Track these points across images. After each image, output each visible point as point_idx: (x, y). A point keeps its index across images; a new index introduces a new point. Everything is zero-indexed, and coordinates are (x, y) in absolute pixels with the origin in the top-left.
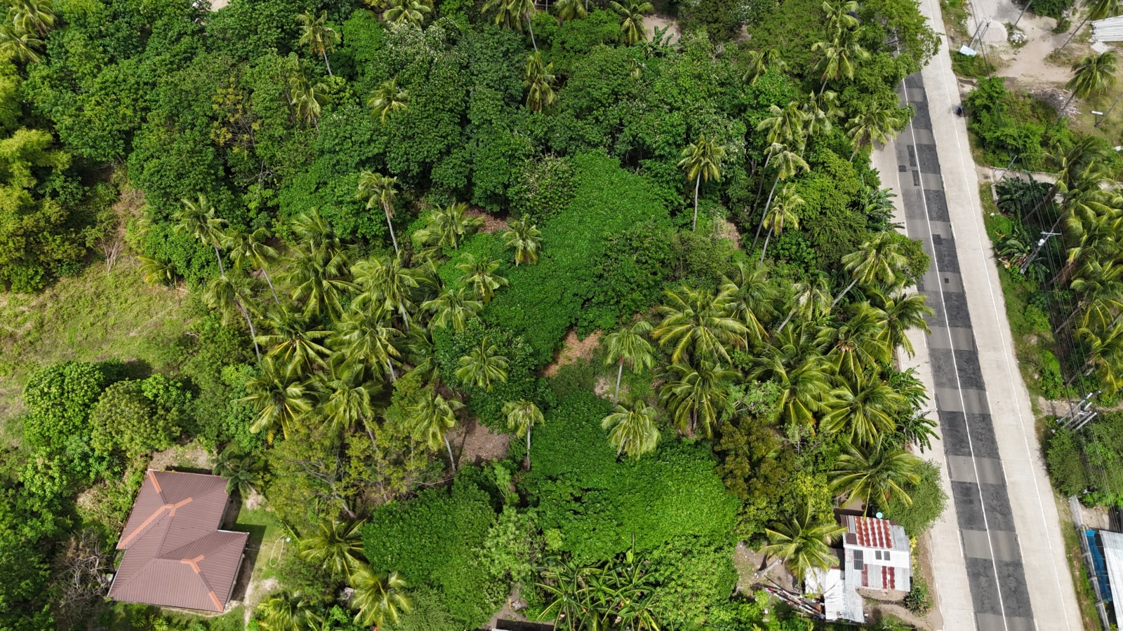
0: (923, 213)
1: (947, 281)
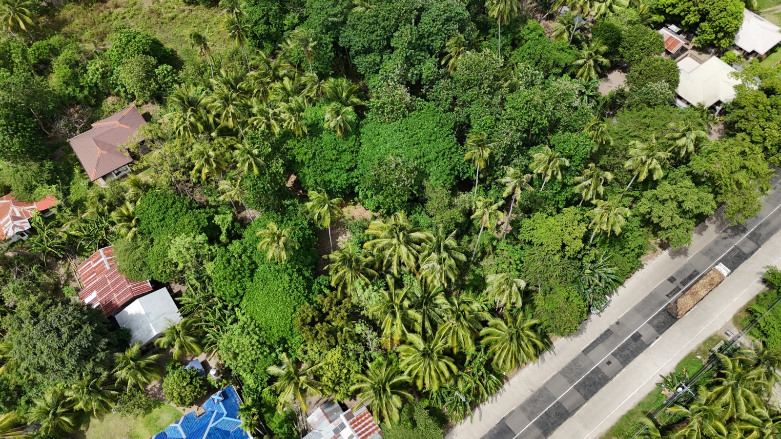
0: (649, 315)
1: (609, 363)
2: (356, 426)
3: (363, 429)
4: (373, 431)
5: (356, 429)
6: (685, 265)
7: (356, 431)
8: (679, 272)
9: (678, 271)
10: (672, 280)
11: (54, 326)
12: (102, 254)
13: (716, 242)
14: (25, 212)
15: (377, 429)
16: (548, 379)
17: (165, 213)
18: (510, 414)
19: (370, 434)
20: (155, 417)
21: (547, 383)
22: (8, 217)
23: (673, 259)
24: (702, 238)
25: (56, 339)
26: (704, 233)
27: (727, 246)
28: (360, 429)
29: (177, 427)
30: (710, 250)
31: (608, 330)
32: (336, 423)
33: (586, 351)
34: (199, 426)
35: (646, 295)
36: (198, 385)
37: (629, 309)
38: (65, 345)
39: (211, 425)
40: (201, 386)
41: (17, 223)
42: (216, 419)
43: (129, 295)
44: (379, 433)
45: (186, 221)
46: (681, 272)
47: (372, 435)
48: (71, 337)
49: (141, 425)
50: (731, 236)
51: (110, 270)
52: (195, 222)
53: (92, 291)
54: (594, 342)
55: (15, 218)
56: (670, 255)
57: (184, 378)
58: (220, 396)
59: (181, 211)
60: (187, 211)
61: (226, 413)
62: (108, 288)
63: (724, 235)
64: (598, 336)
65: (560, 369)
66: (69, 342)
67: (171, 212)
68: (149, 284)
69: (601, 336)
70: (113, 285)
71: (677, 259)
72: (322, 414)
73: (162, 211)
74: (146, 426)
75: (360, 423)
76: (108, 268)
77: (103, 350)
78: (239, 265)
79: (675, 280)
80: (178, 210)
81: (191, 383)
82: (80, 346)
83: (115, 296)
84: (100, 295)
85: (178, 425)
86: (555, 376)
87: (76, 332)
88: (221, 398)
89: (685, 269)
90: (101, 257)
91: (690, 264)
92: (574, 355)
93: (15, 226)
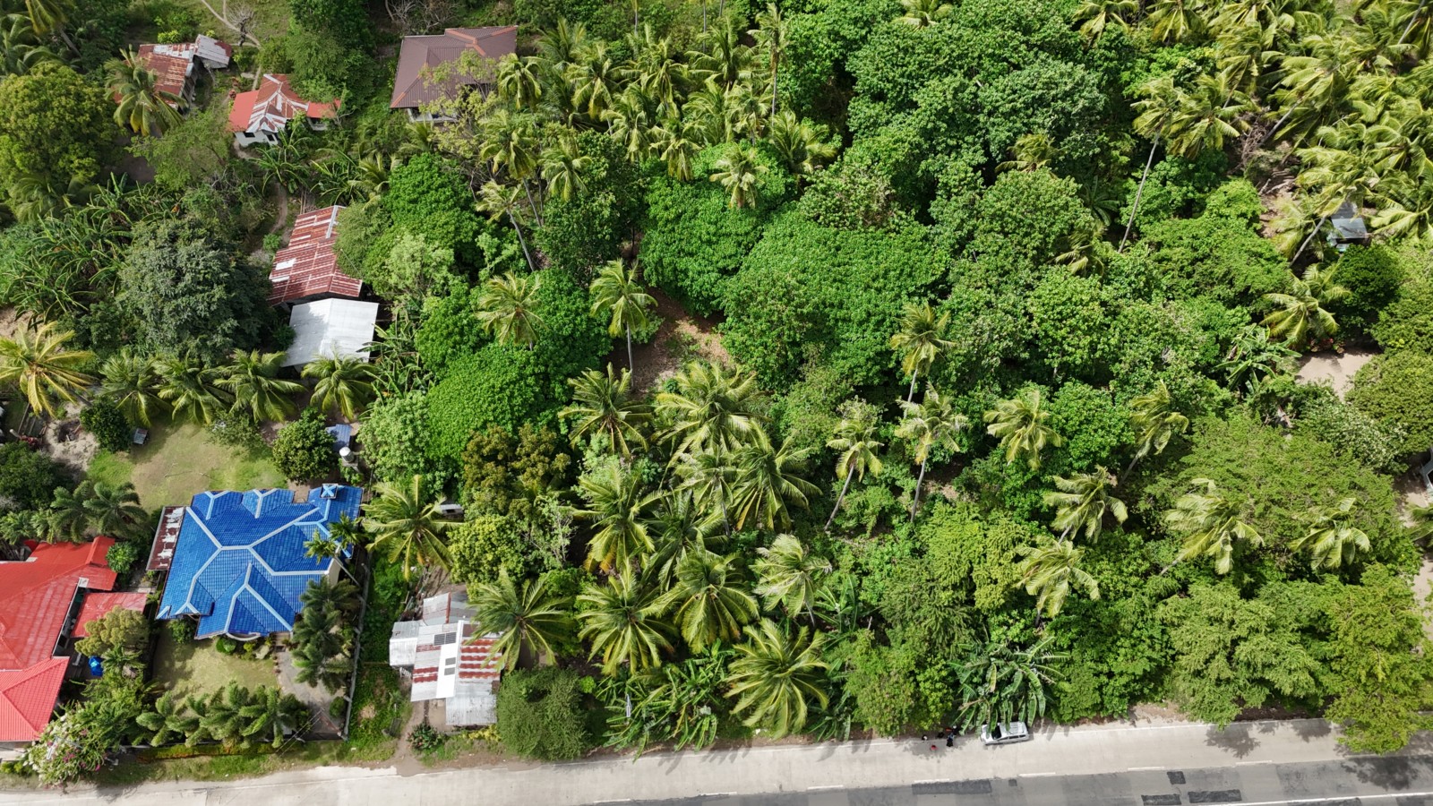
2: (469, 650)
3: (475, 662)
4: (487, 675)
5: (466, 654)
6: (1224, 771)
7: (463, 658)
8: (1201, 775)
9: (1201, 771)
10: (1176, 777)
11: (179, 264)
12: (334, 214)
13: (1323, 770)
14: (289, 107)
15: (494, 675)
16: (822, 787)
17: (423, 193)
18: (720, 798)
19: (479, 674)
20: (255, 471)
21: (816, 793)
22: (265, 104)
23: (1210, 744)
24: (1300, 744)
25: (169, 282)
26: (1312, 739)
27: (1339, 789)
28: (471, 658)
29: (257, 497)
30: (1298, 775)
31: (987, 782)
32: (449, 628)
33: (919, 789)
34: (284, 514)
35: (1104, 771)
36: (317, 458)
37: (1053, 774)
38: (176, 297)
39: (296, 522)
40: (321, 463)
41: (270, 117)
42: (308, 519)
43: (323, 287)
44: (494, 683)
45: (443, 220)
46: (1206, 777)
47: (481, 679)
48: (190, 292)
49: (233, 470)
50: (1363, 777)
51: (327, 241)
52: (452, 228)
53: (292, 257)
54: (947, 784)
55: (272, 110)
56: (1210, 734)
57: (305, 437)
58: (334, 491)
59: (445, 202)
60: (455, 206)
61: (325, 518)
62: (308, 264)
63: (1352, 764)
64: (960, 778)
65: (853, 786)
66: (183, 295)
67: (432, 196)
68: (359, 287)
69: (967, 783)
70: (319, 262)
71: (1217, 751)
72: (446, 606)
73: (420, 190)
74: (238, 476)
75: (477, 651)
76: (328, 236)
77: (225, 335)
78: (465, 322)
79: (1184, 782)
80: (442, 198)
81: (310, 449)
82: (194, 310)
83: (310, 278)
84: (296, 267)
85: (261, 496)
86: (835, 791)
87: (200, 288)
88: (332, 495)
89: (1219, 775)
90: (329, 217)
91: (1236, 774)
92: (894, 781)
93: (265, 120)
